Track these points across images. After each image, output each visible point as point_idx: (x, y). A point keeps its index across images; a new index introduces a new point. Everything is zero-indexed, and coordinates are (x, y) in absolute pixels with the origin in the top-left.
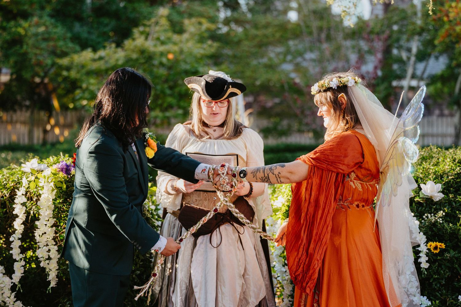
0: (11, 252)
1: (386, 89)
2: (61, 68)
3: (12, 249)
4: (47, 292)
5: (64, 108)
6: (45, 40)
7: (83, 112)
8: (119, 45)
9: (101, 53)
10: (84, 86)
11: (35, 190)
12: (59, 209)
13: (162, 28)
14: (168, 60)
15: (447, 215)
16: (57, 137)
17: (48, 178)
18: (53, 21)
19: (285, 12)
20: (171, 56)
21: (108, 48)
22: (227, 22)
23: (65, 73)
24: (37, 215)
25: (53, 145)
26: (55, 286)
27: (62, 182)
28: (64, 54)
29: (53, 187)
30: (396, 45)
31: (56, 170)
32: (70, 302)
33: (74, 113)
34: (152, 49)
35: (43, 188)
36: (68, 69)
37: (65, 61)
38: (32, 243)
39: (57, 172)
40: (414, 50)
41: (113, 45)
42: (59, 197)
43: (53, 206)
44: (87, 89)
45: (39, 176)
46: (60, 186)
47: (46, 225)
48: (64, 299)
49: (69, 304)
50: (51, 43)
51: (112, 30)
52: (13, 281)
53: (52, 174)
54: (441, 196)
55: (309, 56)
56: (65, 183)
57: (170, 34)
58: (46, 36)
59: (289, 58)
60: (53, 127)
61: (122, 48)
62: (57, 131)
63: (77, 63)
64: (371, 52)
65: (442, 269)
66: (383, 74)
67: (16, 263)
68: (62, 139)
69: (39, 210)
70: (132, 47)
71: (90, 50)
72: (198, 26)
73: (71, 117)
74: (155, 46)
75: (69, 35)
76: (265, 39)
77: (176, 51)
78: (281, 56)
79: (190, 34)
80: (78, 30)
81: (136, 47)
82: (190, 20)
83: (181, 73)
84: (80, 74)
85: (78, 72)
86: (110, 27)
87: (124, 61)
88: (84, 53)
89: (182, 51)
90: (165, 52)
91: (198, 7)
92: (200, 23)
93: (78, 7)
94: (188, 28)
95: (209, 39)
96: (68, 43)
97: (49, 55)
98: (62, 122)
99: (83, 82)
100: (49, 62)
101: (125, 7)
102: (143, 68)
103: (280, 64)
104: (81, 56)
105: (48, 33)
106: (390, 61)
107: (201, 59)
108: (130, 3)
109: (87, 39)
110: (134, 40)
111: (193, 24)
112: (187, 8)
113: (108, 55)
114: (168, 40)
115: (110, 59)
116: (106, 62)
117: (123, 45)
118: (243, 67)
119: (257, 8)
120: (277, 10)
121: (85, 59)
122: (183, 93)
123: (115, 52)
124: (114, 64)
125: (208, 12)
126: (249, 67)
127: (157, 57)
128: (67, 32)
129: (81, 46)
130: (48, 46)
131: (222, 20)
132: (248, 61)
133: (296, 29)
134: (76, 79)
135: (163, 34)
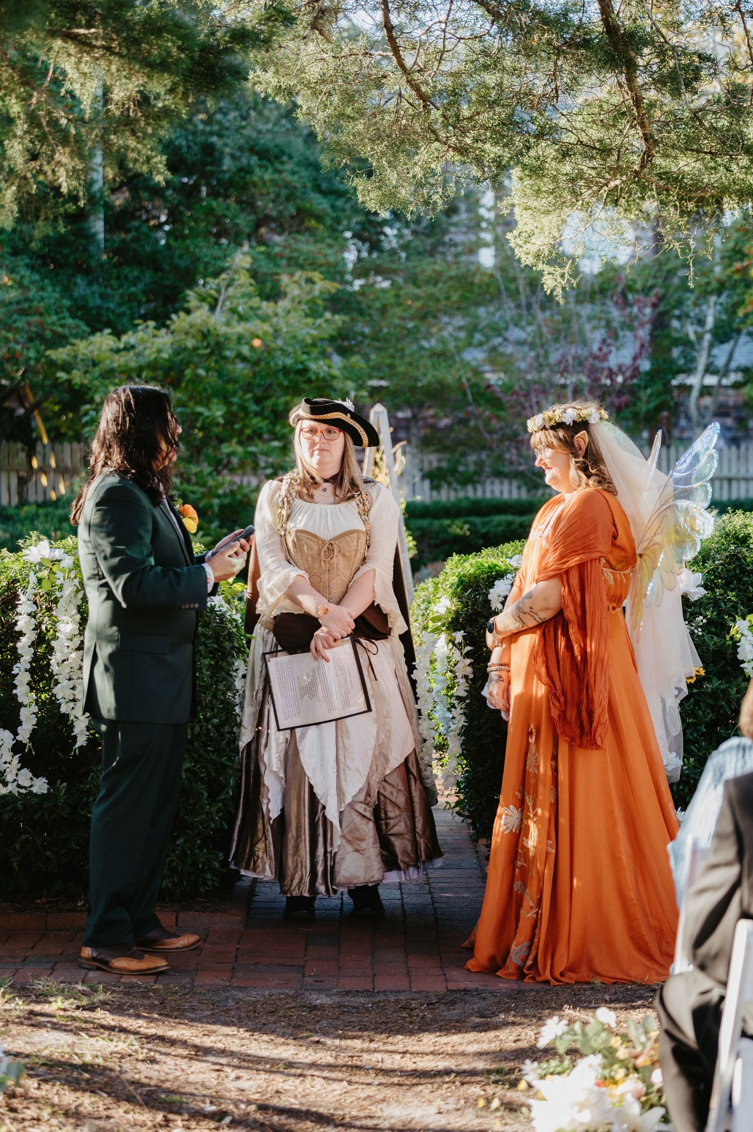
0: (14, 692)
1: (658, 394)
2: (55, 366)
3: (15, 687)
4: (73, 754)
6: (24, 312)
8: (162, 320)
9: (129, 338)
13: (239, 291)
14: (253, 348)
15: (710, 622)
16: (45, 491)
17: (70, 571)
18: (36, 277)
19: (472, 249)
20: (257, 343)
21: (140, 328)
22: (362, 270)
23: (62, 375)
24: (52, 632)
26: (83, 745)
28: (59, 340)
30: (677, 312)
34: (223, 330)
35: (62, 588)
36: (67, 367)
37: (60, 354)
40: (710, 322)
41: (151, 324)
43: (79, 616)
45: (55, 568)
47: (68, 647)
50: (35, 319)
51: (145, 292)
52: (19, 738)
54: (702, 592)
55: (516, 333)
57: (256, 301)
58: (26, 306)
59: (478, 337)
61: (168, 327)
63: (84, 354)
64: (629, 325)
65: (700, 708)
66: (652, 366)
67: (22, 709)
68: (53, 495)
69: (55, 623)
70: (185, 326)
71: (107, 331)
72: (307, 287)
74: (228, 324)
75: (66, 303)
76: (432, 304)
77: (265, 333)
78: (462, 335)
79: (293, 300)
80: (82, 293)
81: (191, 326)
82: (292, 275)
83: (276, 372)
84: (88, 376)
85: (86, 372)
86: (141, 286)
87: (171, 351)
88: (97, 338)
89: (276, 333)
90: (247, 335)
91: (305, 245)
92: (310, 281)
93: (81, 248)
94: (288, 290)
95: (326, 309)
96: (64, 318)
97: (30, 340)
98: (53, 463)
99: (96, 391)
100: (32, 354)
101: (168, 246)
102: (206, 364)
103: (459, 350)
104: (91, 343)
105: (27, 300)
106: (666, 342)
107: (314, 345)
108: (176, 238)
109: (99, 308)
110: (188, 312)
111: (295, 282)
112: (285, 247)
113: (142, 341)
114: (251, 313)
115: (145, 348)
116: (138, 355)
117: (168, 322)
118: (393, 357)
119: (417, 243)
120: (456, 245)
121: (100, 349)
122: (281, 408)
123: (154, 336)
124: (153, 356)
125: (326, 256)
126: (402, 358)
127: (232, 345)
128: (62, 297)
129: (88, 324)
130: (29, 324)
131: (350, 266)
132: (400, 346)
133: (488, 285)
134: (82, 385)
135: (241, 301)
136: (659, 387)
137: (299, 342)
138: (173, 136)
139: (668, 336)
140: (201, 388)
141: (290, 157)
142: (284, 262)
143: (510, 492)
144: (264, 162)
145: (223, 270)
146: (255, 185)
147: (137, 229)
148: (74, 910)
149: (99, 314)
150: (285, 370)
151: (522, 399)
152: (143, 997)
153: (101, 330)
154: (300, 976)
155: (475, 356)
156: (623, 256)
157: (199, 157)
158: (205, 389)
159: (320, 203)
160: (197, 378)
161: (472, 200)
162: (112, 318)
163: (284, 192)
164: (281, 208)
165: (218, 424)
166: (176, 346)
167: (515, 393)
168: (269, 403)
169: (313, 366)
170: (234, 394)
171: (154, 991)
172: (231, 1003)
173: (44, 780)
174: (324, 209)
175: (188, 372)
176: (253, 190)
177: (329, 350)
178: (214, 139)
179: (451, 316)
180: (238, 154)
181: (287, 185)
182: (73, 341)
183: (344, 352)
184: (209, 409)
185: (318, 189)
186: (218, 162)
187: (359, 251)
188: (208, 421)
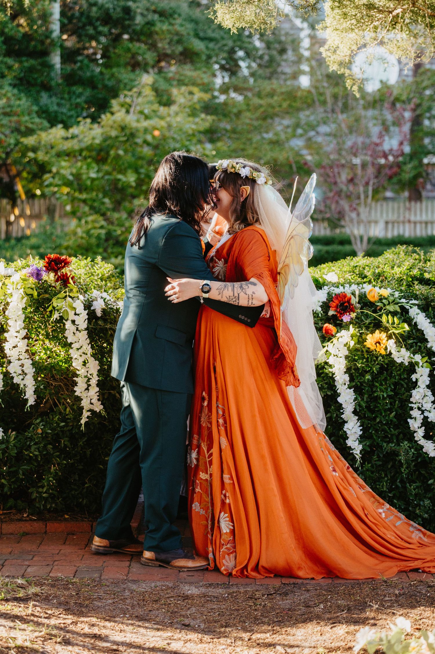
1: (415, 168)
2: (27, 149)
4: (26, 410)
5: (30, 196)
6: (6, 114)
7: (53, 200)
8: (95, 119)
9: (74, 130)
10: (54, 170)
11: (3, 298)
12: (30, 318)
13: (145, 100)
14: (154, 137)
16: (23, 229)
17: (17, 284)
18: (16, 91)
19: (295, 76)
20: (157, 133)
21: (82, 123)
22: (225, 89)
23: (31, 155)
24: (5, 326)
25: (19, 240)
26: (33, 404)
27: (32, 289)
28: (30, 132)
29: (23, 293)
30: (428, 115)
31: (25, 275)
32: (44, 423)
33: (42, 201)
34: (134, 125)
35: (12, 296)
36: (34, 150)
37: (30, 141)
39: (27, 278)
41: (88, 121)
42: (30, 306)
43: (24, 316)
44: (58, 173)
45: (7, 282)
46: (31, 293)
47: (16, 337)
48: (36, 419)
49: (42, 425)
50: (15, 118)
51: (86, 102)
53: (22, 279)
55: (324, 129)
56: (36, 290)
57: (156, 106)
58: (8, 110)
59: (300, 131)
60: (17, 218)
61: (99, 123)
62: (22, 223)
63: (45, 141)
64: (397, 123)
66: (411, 149)
68: (28, 232)
69: (8, 320)
70: (110, 122)
71: (60, 126)
72: (189, 97)
73: (39, 205)
74: (138, 121)
75: (35, 108)
76: (270, 110)
77: (162, 127)
78: (289, 130)
79: (180, 105)
80: (45, 102)
81: (115, 122)
82: (179, 89)
84: (49, 155)
85: (47, 153)
86: (83, 98)
87: (101, 139)
88: (54, 130)
89: (169, 126)
90: (150, 128)
91: (188, 71)
92: (191, 93)
93: (46, 74)
94: (177, 99)
95: (202, 112)
96: (33, 118)
97: (12, 132)
98: (28, 212)
99: (53, 166)
100: (12, 141)
101: (101, 73)
102: (124, 147)
103: (288, 139)
104: (50, 134)
105: (10, 106)
106: (421, 134)
107: (194, 135)
108: (107, 68)
109: (56, 112)
110: (112, 113)
111: (182, 94)
112: (176, 73)
113: (83, 132)
114: (153, 114)
115: (85, 137)
116: (80, 141)
117: (99, 120)
118: (245, 144)
119: (261, 72)
120: (285, 74)
121: (55, 137)
123: (91, 129)
124: (89, 142)
125: (202, 79)
126: (251, 144)
127: (141, 134)
128: (32, 104)
129: (49, 122)
130: (10, 122)
131: (217, 86)
132: (250, 136)
133: (306, 97)
134: (44, 161)
135: (146, 106)
136: (415, 162)
137: (184, 133)
139: (422, 130)
140: (121, 163)
141: (180, 15)
142: (175, 83)
143: (319, 231)
144: (163, 19)
145: (135, 86)
146: (157, 33)
147: (81, 62)
148: (20, 520)
149: (56, 116)
152: (65, 589)
153: (55, 125)
155: (298, 143)
156: (393, 78)
157: (121, 15)
158: (123, 164)
159: (199, 45)
160: (118, 157)
161: (296, 44)
162: (65, 118)
163: (176, 38)
164: (174, 48)
165: (131, 187)
166: (104, 135)
167: (324, 167)
169: (193, 148)
170: (142, 167)
171: (73, 584)
172: (127, 593)
173: (1, 429)
174: (201, 50)
175: (112, 153)
176: (156, 37)
177: (203, 139)
178: (130, 3)
179: (282, 118)
180: (145, 13)
181: (177, 33)
182: (39, 132)
183: (212, 141)
184: (126, 176)
185: (197, 36)
186: (132, 19)
187: (223, 77)
188: (125, 184)
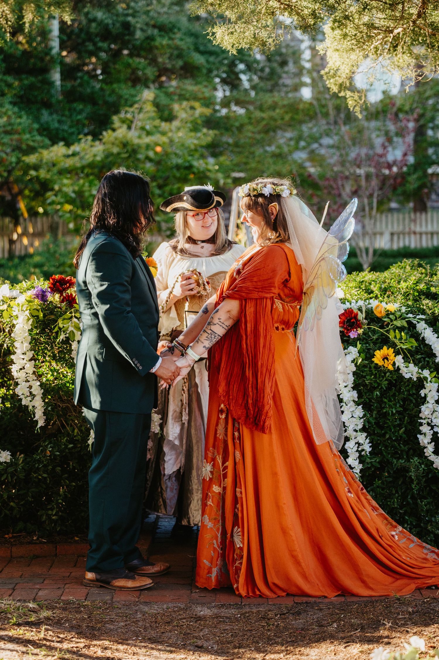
1: (419, 178)
2: (29, 167)
4: (36, 432)
5: (33, 214)
6: (7, 133)
7: (56, 218)
8: (96, 136)
9: (76, 148)
10: (56, 187)
11: (8, 320)
12: (36, 340)
13: (147, 116)
14: (156, 153)
16: (26, 248)
17: (23, 306)
18: (16, 109)
19: (296, 88)
20: (158, 149)
21: (83, 141)
22: (226, 103)
23: (33, 173)
24: (11, 348)
25: (22, 258)
26: (43, 425)
27: (38, 310)
28: (31, 150)
29: (29, 315)
30: (431, 125)
31: (31, 297)
33: (45, 219)
34: (136, 141)
35: (17, 317)
36: (36, 168)
37: (31, 159)
38: (5, 379)
39: (32, 299)
41: (90, 138)
42: (36, 327)
43: (30, 337)
44: (60, 190)
45: (12, 303)
46: (37, 314)
47: (23, 359)
48: (44, 442)
49: (51, 447)
50: (16, 137)
51: (86, 118)
53: (27, 301)
55: (326, 141)
56: (42, 311)
57: (157, 122)
58: (9, 128)
59: (302, 144)
60: (20, 236)
61: (100, 140)
62: (25, 241)
63: (47, 159)
64: (401, 133)
66: (415, 160)
68: (31, 250)
69: (14, 342)
70: (112, 139)
71: (62, 143)
72: (190, 112)
73: (42, 223)
74: (140, 137)
75: (36, 126)
76: (272, 123)
77: (164, 143)
78: (292, 143)
79: (182, 121)
80: (46, 120)
81: (116, 139)
82: (181, 104)
83: (172, 168)
84: (50, 173)
85: (49, 171)
86: (84, 115)
87: (103, 156)
88: (55, 148)
89: (171, 142)
90: (152, 144)
91: (189, 86)
92: (192, 108)
93: (46, 91)
94: (179, 114)
95: (204, 127)
96: (35, 136)
97: (13, 150)
98: (31, 230)
99: (55, 183)
100: (14, 159)
101: (102, 89)
102: (126, 164)
103: (291, 152)
104: (51, 152)
105: (10, 124)
106: (424, 145)
107: (196, 150)
108: (107, 84)
109: (57, 129)
110: (114, 130)
111: (184, 109)
112: (177, 88)
113: (84, 150)
114: (154, 130)
115: (86, 154)
116: (82, 158)
117: (101, 137)
118: (247, 157)
119: (262, 84)
120: (286, 86)
121: (56, 155)
122: (175, 191)
123: (92, 146)
124: (91, 159)
125: (203, 93)
126: (254, 157)
127: (143, 151)
128: (33, 122)
129: (50, 139)
130: (12, 140)
131: (219, 100)
132: (252, 150)
133: (308, 110)
134: (46, 180)
135: (148, 122)
136: (420, 173)
137: (186, 148)
138: (104, 17)
139: (426, 141)
141: (179, 29)
142: (176, 98)
144: (163, 33)
145: (135, 102)
146: (157, 48)
147: (81, 78)
148: (30, 543)
149: (57, 134)
150: (178, 167)
151: (332, 183)
152: (76, 612)
153: (58, 143)
154: (189, 592)
155: (301, 156)
156: (395, 89)
157: (121, 30)
159: (199, 59)
161: (297, 55)
162: (66, 135)
163: (176, 53)
164: (174, 62)
166: (106, 152)
167: (328, 179)
168: (167, 189)
169: (195, 163)
171: (84, 607)
172: (139, 615)
173: (9, 453)
174: (201, 64)
176: (156, 51)
177: (206, 153)
178: (130, 19)
179: (285, 131)
180: (145, 28)
181: (177, 48)
182: (40, 150)
183: (215, 155)
185: (197, 50)
186: (132, 34)
187: (224, 91)
